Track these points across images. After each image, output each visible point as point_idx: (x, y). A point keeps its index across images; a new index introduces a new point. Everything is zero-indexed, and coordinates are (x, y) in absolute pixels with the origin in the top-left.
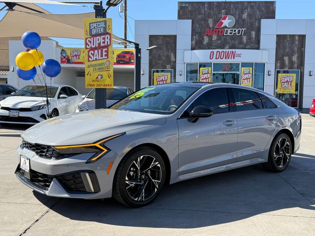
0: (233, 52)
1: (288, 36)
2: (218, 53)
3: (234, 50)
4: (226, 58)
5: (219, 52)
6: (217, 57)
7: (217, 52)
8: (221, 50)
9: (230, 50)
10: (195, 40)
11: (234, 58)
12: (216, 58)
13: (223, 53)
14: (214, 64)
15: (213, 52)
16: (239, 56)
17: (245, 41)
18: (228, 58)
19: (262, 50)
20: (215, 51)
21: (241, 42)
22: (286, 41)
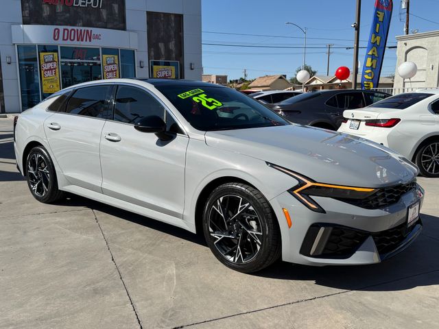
0: (88, 31)
1: (162, 15)
2: (66, 31)
3: (89, 29)
4: (78, 40)
5: (68, 30)
6: (66, 38)
7: (64, 30)
8: (70, 28)
9: (83, 28)
10: (28, 8)
11: (90, 41)
12: (64, 39)
13: (73, 32)
14: (61, 47)
15: (59, 30)
16: (97, 37)
17: (105, 17)
18: (82, 40)
19: (129, 31)
20: (61, 28)
21: (99, 18)
22: (159, 21)
